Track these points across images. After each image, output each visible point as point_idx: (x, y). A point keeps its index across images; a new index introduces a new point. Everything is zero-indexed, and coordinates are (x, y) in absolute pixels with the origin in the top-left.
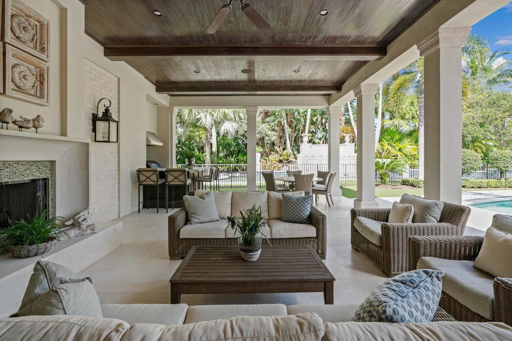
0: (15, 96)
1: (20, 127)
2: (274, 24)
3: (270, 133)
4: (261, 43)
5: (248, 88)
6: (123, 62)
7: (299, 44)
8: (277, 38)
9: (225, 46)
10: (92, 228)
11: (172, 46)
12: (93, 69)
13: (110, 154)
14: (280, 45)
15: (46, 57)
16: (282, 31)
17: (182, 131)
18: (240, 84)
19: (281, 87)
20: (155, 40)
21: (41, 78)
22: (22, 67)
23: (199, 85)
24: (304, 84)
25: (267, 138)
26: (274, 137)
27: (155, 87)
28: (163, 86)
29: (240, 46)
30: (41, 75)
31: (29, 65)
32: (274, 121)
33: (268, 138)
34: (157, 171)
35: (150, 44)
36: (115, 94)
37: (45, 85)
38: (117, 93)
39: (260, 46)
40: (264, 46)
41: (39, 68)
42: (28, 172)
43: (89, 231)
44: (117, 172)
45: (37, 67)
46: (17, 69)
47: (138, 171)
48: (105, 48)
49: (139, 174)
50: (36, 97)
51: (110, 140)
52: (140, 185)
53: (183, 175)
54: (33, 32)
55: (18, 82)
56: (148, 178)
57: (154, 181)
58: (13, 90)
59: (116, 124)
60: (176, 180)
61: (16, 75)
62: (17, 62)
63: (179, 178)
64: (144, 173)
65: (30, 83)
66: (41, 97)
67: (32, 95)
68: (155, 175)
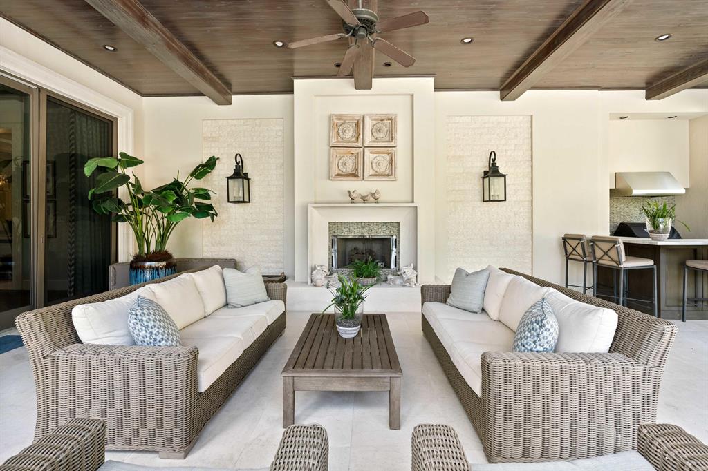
0: (371, 179)
13: (516, 214)
15: (394, 143)
21: (391, 161)
22: (378, 158)
28: (658, 85)
30: (391, 158)
31: (383, 155)
36: (525, 138)
37: (394, 164)
38: (528, 135)
41: (390, 153)
42: (380, 230)
44: (530, 237)
45: (388, 154)
46: (375, 160)
47: (563, 238)
48: (501, 91)
49: (564, 242)
50: (388, 175)
51: (491, 199)
52: (568, 258)
53: (614, 249)
54: (386, 129)
55: (375, 169)
56: (574, 249)
57: (581, 256)
58: (371, 175)
59: (503, 178)
60: (606, 257)
61: (374, 165)
62: (375, 155)
63: (609, 253)
64: (569, 241)
65: (384, 167)
66: (391, 175)
67: (384, 175)
68: (580, 245)
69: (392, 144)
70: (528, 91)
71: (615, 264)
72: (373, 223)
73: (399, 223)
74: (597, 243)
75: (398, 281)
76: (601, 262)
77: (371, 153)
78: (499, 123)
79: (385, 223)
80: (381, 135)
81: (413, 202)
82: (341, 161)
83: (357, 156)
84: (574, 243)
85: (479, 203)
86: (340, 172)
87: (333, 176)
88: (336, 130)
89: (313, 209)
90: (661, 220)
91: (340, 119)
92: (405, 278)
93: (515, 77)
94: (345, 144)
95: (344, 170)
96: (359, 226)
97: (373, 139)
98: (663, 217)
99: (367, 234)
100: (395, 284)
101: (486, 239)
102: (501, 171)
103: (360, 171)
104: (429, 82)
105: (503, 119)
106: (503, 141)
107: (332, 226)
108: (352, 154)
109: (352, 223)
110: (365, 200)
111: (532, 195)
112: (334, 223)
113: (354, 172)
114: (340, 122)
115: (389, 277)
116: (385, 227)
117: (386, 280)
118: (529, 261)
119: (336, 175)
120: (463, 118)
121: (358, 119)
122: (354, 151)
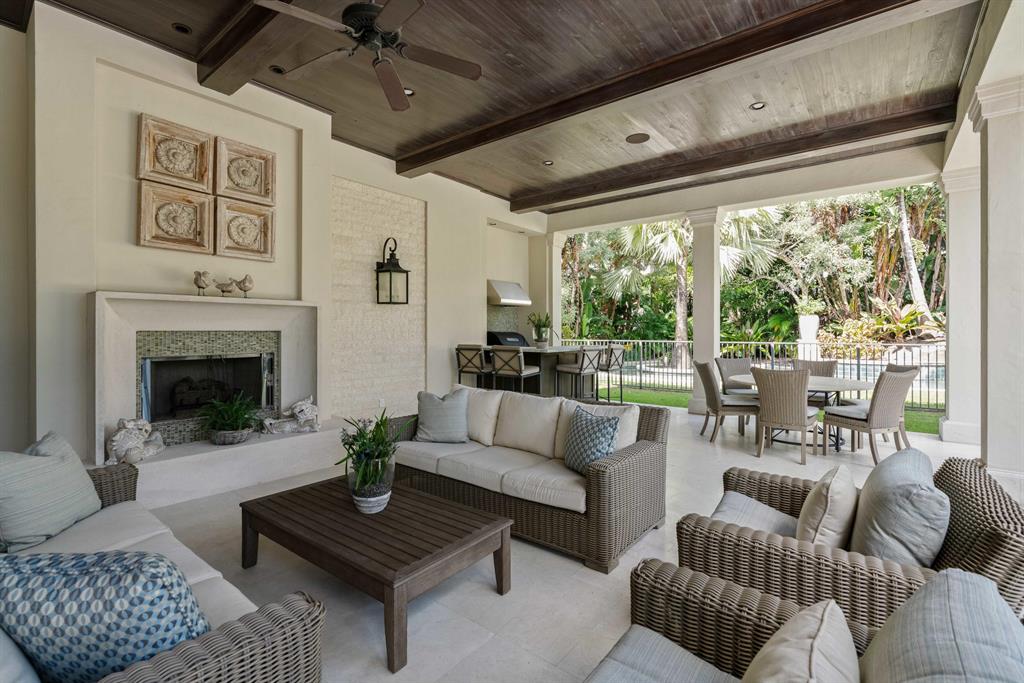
0: (229, 255)
1: (223, 291)
2: (592, 29)
3: (850, 262)
4: (608, 77)
5: (671, 171)
6: (430, 176)
7: (693, 47)
8: (631, 55)
9: (546, 104)
10: (311, 425)
11: (470, 132)
12: (378, 198)
13: (410, 321)
14: (649, 65)
15: (269, 200)
16: (624, 37)
17: (629, 274)
18: (652, 166)
19: (752, 152)
20: (443, 132)
21: (265, 229)
22: (240, 220)
23: (575, 185)
24: (817, 129)
25: (843, 277)
26: (860, 271)
27: (508, 203)
28: (521, 200)
29: (572, 95)
30: (265, 224)
31: (249, 216)
32: (863, 231)
33: (848, 277)
34: (479, 350)
35: (440, 139)
36: (419, 228)
37: (269, 234)
38: (422, 225)
39: (609, 83)
40: (617, 80)
41: (263, 215)
42: (245, 344)
43: (307, 428)
44: (424, 349)
45: (260, 215)
46: (235, 223)
47: (457, 349)
48: (397, 162)
49: (458, 354)
50: (258, 252)
51: (393, 300)
52: (461, 372)
53: (516, 359)
54: (256, 173)
55: (236, 238)
56: (470, 361)
57: (477, 367)
58: (228, 248)
59: (405, 275)
60: (507, 367)
61: (233, 230)
62: (236, 214)
63: (511, 363)
64: (464, 352)
65: (251, 236)
66: (265, 251)
67: (253, 251)
68: (478, 356)
69: (267, 201)
70: (430, 174)
71: (515, 373)
72: (233, 333)
73: (278, 333)
74: (498, 353)
75: (289, 427)
76: (501, 372)
77: (228, 208)
78: (394, 202)
79: (254, 332)
80: (246, 181)
81: (299, 298)
82: (163, 211)
83: (199, 210)
84: (470, 354)
85: (370, 305)
86: (160, 233)
87: (148, 238)
88: (152, 149)
89: (106, 304)
90: (544, 329)
91: (161, 129)
92: (302, 421)
93: (425, 152)
94: (175, 181)
95: (172, 230)
96: (205, 338)
97: (231, 184)
98: (544, 326)
99: (218, 350)
100: (283, 432)
101: (379, 354)
102: (403, 265)
103: (208, 237)
104: (326, 119)
105: (398, 198)
106: (397, 227)
107: (143, 336)
108: (189, 201)
109: (188, 333)
110: (224, 290)
111: (426, 299)
112: (149, 333)
113: (192, 237)
114: (160, 135)
115: (267, 422)
116: (253, 341)
117: (261, 427)
118: (422, 378)
119: (153, 237)
120: (351, 183)
121: (204, 140)
122: (196, 198)
